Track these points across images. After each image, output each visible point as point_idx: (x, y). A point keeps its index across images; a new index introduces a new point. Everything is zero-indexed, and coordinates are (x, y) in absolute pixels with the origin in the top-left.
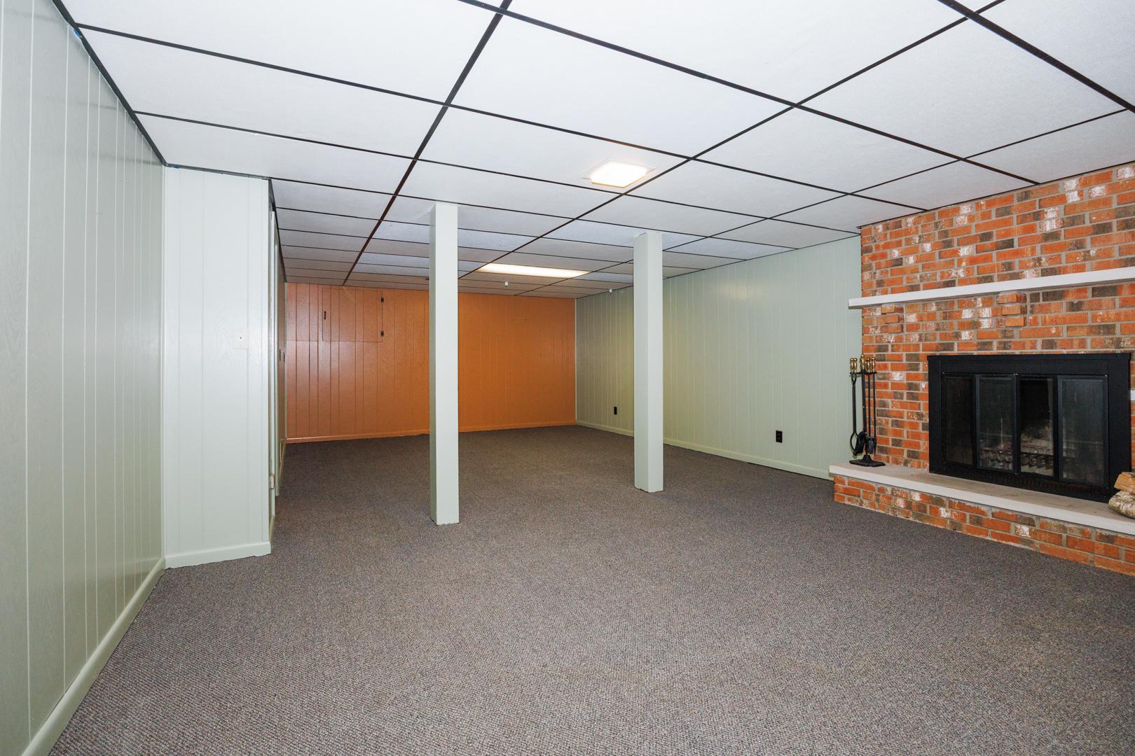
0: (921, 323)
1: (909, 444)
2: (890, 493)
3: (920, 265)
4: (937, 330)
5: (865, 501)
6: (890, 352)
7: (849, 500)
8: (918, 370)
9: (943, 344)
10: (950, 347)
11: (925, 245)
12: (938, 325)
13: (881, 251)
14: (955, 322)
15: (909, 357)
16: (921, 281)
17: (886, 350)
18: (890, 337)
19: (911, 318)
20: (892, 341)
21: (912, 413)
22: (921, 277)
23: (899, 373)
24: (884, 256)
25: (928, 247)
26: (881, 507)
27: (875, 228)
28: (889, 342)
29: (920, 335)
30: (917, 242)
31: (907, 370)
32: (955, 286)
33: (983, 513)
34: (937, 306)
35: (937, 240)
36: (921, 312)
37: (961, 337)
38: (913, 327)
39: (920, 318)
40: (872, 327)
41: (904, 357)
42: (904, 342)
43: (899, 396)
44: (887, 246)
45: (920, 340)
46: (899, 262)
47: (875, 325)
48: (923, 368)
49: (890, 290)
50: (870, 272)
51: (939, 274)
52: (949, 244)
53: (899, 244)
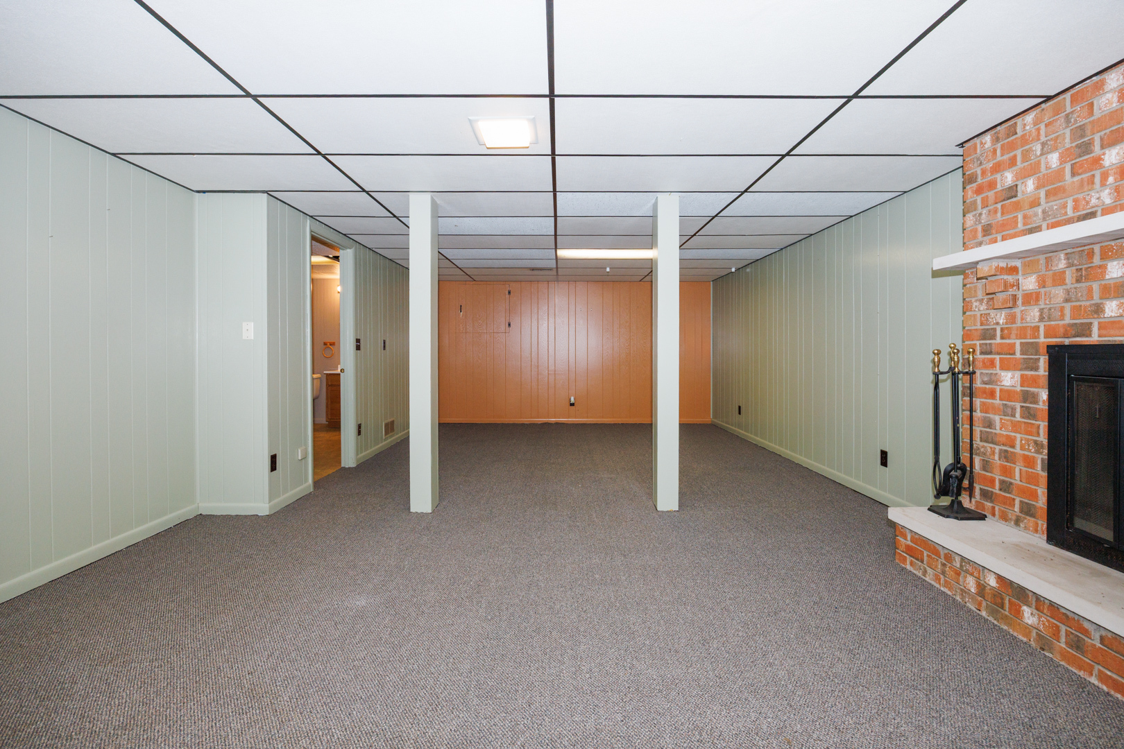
0: (1042, 290)
1: (1022, 491)
2: (958, 566)
3: (1042, 193)
4: (1067, 301)
5: (929, 570)
6: (998, 340)
7: (912, 564)
8: (1036, 369)
9: (1076, 324)
10: (1085, 330)
11: (1049, 156)
12: (1068, 292)
13: (989, 178)
14: (1096, 286)
15: (1026, 348)
16: (1044, 219)
17: (993, 337)
18: (998, 316)
19: (1029, 283)
20: (1001, 322)
21: (1028, 440)
22: (1044, 212)
23: (1009, 374)
24: (992, 185)
25: (1054, 159)
26: (947, 584)
27: (981, 143)
28: (998, 323)
29: (1041, 311)
30: (1039, 153)
31: (1021, 370)
32: (1095, 217)
33: (1086, 632)
34: (1068, 259)
35: (1068, 146)
36: (1043, 272)
37: (1103, 311)
38: (1031, 298)
39: (1042, 283)
40: (976, 301)
41: (1018, 348)
42: (1019, 324)
43: (1009, 411)
44: (997, 168)
45: (1041, 319)
46: (1012, 191)
47: (980, 297)
48: (1043, 362)
49: (999, 238)
50: (974, 213)
51: (1070, 204)
52: (1086, 148)
53: (1013, 162)
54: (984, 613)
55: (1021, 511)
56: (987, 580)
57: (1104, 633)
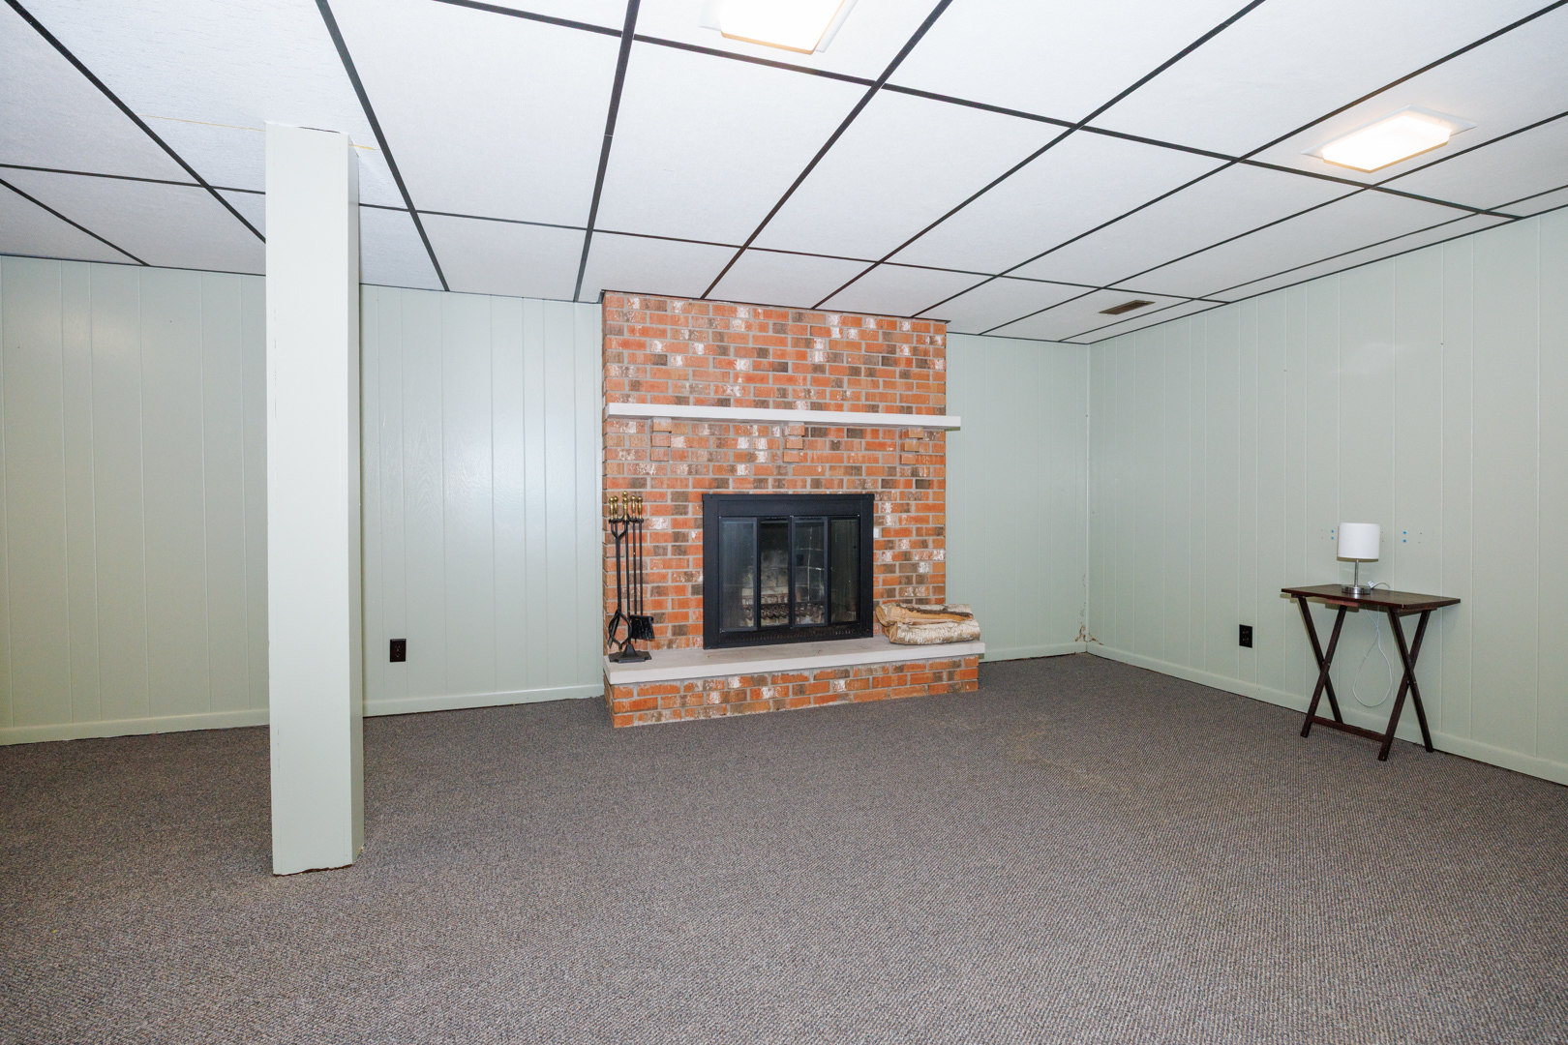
0: (690, 449)
1: (675, 617)
2: (701, 689)
3: (690, 371)
4: (709, 460)
5: (664, 712)
6: (649, 489)
7: (640, 719)
8: (686, 513)
9: (717, 479)
10: (724, 483)
11: (696, 344)
12: (711, 454)
13: (637, 337)
14: (731, 453)
15: (676, 496)
16: (691, 393)
17: (644, 485)
18: (648, 467)
19: (679, 442)
20: (651, 472)
21: (679, 574)
22: (691, 387)
23: (661, 519)
24: (641, 346)
25: (700, 348)
26: (689, 712)
27: (629, 301)
28: (648, 474)
29: (690, 466)
30: (687, 337)
31: (672, 514)
32: (729, 406)
34: (711, 429)
35: (711, 343)
36: (690, 435)
37: (736, 471)
38: (681, 456)
39: (689, 443)
40: (623, 450)
41: (669, 497)
42: (669, 475)
43: (661, 551)
44: (645, 332)
45: (690, 473)
46: (661, 360)
47: (627, 447)
48: (694, 511)
49: (649, 397)
50: (621, 365)
51: (712, 388)
52: (724, 351)
53: (662, 334)
54: (729, 714)
55: (674, 634)
56: (731, 686)
57: (815, 672)
